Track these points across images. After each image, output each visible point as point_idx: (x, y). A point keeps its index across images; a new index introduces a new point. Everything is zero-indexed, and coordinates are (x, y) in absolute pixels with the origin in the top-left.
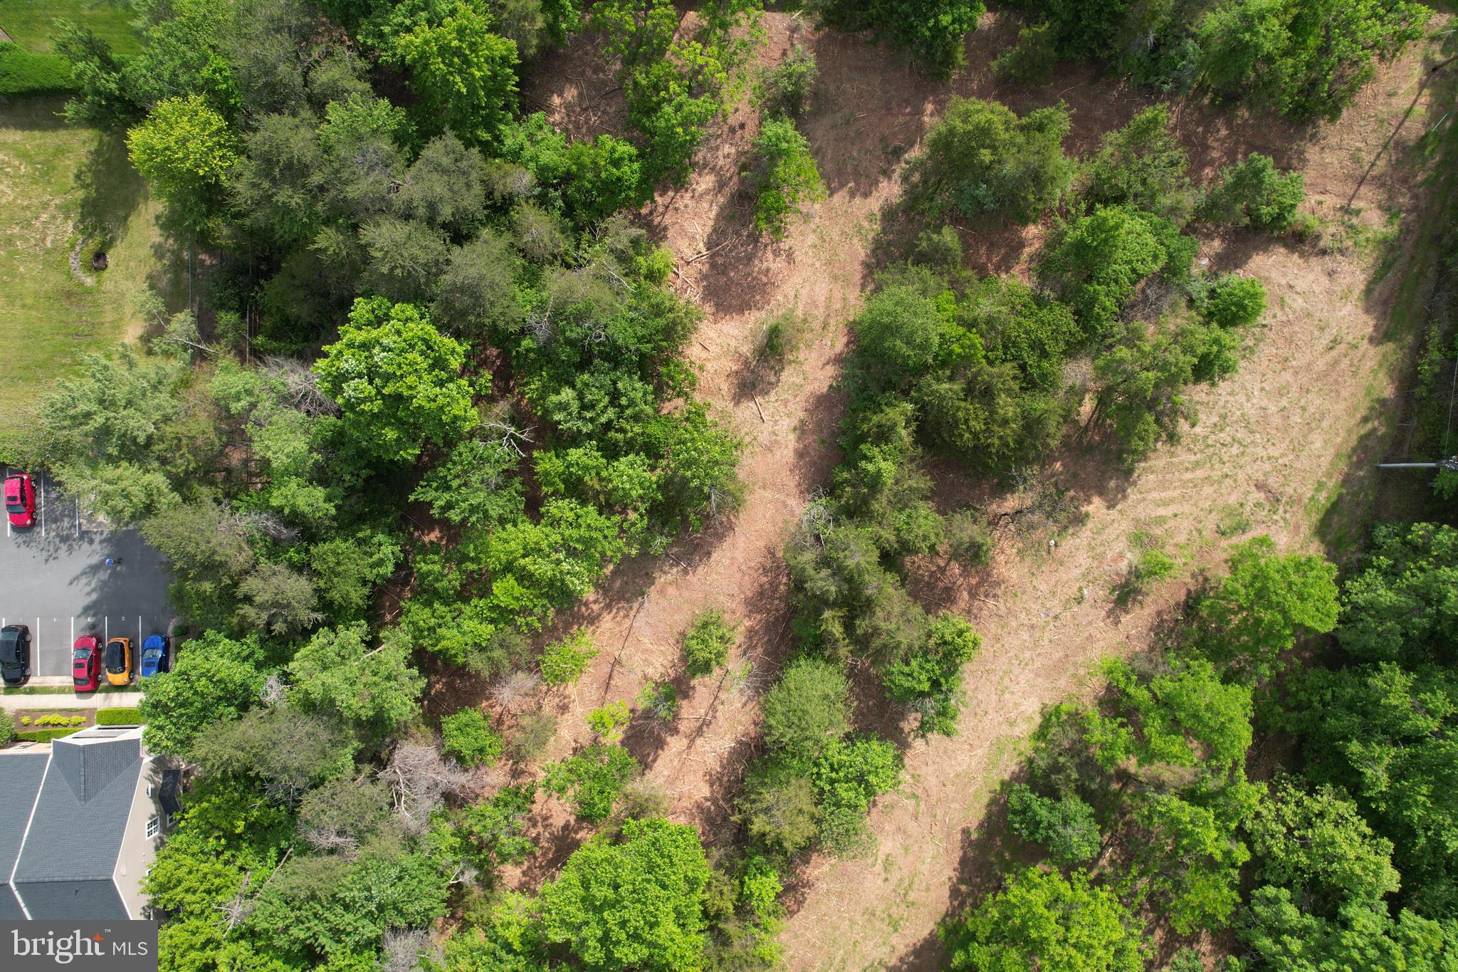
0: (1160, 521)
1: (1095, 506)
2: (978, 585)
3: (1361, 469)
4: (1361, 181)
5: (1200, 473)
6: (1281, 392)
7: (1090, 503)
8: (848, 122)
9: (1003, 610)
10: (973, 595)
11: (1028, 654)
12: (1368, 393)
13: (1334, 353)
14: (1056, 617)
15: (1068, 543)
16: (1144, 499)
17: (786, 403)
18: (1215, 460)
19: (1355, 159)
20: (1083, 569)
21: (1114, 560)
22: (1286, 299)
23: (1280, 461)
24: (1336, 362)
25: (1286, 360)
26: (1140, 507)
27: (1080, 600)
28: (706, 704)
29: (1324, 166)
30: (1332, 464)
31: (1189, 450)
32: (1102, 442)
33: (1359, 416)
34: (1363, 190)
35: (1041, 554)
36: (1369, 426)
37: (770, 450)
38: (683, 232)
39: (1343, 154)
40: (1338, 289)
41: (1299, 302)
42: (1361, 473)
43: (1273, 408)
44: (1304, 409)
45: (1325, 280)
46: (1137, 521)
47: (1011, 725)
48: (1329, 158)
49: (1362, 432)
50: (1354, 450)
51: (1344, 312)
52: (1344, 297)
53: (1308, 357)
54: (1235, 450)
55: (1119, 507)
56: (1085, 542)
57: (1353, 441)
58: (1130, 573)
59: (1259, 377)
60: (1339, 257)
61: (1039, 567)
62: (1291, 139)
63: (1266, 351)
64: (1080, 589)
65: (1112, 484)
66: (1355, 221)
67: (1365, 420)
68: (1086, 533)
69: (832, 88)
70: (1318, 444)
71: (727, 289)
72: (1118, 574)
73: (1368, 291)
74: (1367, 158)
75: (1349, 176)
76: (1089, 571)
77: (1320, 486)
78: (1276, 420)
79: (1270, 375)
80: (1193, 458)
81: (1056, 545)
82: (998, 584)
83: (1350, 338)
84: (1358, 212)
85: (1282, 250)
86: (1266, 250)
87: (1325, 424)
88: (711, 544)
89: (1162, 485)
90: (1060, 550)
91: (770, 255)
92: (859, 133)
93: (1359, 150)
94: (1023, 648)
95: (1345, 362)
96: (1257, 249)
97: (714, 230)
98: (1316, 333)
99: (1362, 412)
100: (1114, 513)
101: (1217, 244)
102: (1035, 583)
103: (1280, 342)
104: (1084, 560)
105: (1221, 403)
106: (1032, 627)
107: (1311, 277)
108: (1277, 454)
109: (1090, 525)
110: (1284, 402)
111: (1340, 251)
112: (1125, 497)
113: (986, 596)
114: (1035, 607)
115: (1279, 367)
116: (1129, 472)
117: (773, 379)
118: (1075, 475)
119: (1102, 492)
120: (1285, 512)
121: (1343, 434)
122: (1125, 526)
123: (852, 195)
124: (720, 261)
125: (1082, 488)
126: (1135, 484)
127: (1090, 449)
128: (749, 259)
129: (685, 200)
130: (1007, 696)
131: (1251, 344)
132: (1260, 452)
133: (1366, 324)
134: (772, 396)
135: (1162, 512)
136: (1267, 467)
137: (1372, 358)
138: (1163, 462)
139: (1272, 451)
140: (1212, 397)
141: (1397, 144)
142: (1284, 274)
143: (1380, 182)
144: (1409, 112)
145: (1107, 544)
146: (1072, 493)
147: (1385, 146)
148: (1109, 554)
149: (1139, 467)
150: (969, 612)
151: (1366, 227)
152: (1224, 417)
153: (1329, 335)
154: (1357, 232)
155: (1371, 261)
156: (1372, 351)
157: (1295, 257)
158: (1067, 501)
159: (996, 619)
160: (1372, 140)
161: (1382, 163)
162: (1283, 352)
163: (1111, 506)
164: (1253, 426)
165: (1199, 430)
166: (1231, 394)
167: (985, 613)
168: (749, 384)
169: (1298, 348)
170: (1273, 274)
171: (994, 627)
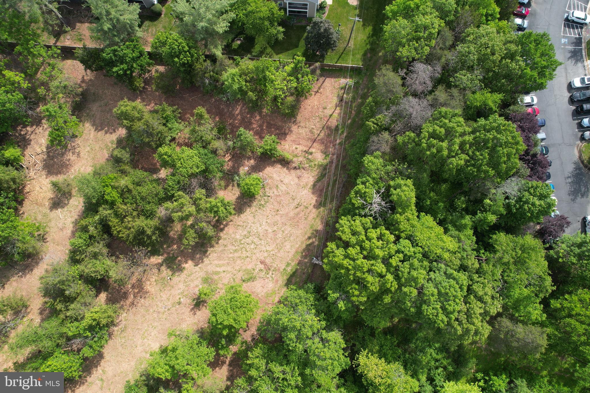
0: (217, 273)
1: (189, 265)
2: (138, 293)
3: (306, 259)
4: (314, 141)
5: (236, 255)
6: (275, 224)
7: (186, 263)
8: (106, 105)
9: (147, 305)
10: (135, 297)
11: (156, 324)
12: (311, 227)
13: (298, 209)
14: (169, 309)
15: (176, 279)
16: (211, 264)
17: (71, 212)
18: (244, 250)
19: (311, 132)
20: (181, 290)
21: (194, 288)
22: (279, 186)
23: (271, 253)
24: (298, 214)
25: (278, 211)
26: (209, 267)
27: (179, 303)
29: (299, 134)
30: (294, 255)
31: (233, 245)
33: (306, 237)
34: (315, 144)
35: (164, 284)
36: (311, 241)
37: (62, 230)
38: (37, 143)
39: (307, 130)
40: (302, 184)
41: (284, 188)
42: (306, 260)
43: (270, 230)
44: (283, 232)
45: (296, 180)
46: (207, 272)
47: (146, 353)
48: (301, 131)
49: (308, 243)
50: (304, 250)
51: (303, 193)
52: (304, 187)
53: (287, 210)
54: (252, 246)
55: (199, 266)
56: (183, 279)
57: (304, 246)
58: (200, 293)
59: (265, 217)
60: (303, 171)
61: (163, 288)
62: (285, 122)
63: (269, 206)
64: (180, 298)
65: (198, 256)
66: (310, 157)
67: (309, 238)
68: (183, 275)
69: (100, 91)
70: (288, 247)
71: (53, 166)
72: (195, 294)
73: (314, 185)
74: (316, 132)
75: (309, 139)
76: (184, 291)
77: (288, 264)
78: (270, 235)
79: (270, 216)
80: (234, 248)
81: (170, 279)
82: (147, 293)
83: (305, 204)
84: (311, 153)
85: (280, 166)
86: (272, 166)
87: (292, 238)
89: (219, 258)
90: (172, 281)
91: (71, 154)
92: (110, 109)
93: (313, 128)
94: (154, 321)
95: (302, 214)
96: (269, 165)
98: (291, 201)
99: (309, 234)
100: (197, 268)
101: (252, 162)
102: (161, 294)
103: (275, 203)
104: (181, 286)
105: (249, 227)
106: (159, 312)
107: (291, 178)
108: (270, 249)
109: (185, 272)
110: (275, 228)
111: (304, 169)
112: (202, 262)
113: (141, 297)
114: (160, 305)
115: (274, 213)
116: (206, 251)
117: (66, 202)
118: (182, 251)
120: (272, 274)
121: (299, 243)
122: (202, 274)
123: (106, 133)
124: (51, 154)
125: (184, 257)
126: (207, 257)
128: (63, 154)
129: (40, 130)
130: (146, 340)
131: (263, 203)
132: (263, 248)
133: (313, 199)
134: (65, 209)
135: (218, 269)
136: (266, 254)
137: (314, 212)
138: (221, 249)
139: (268, 248)
140: (245, 224)
141: (327, 128)
142: (279, 176)
143: (322, 142)
144: (331, 115)
145: (192, 281)
146: (179, 258)
147: (323, 128)
148: (192, 285)
149: (210, 250)
150: (133, 304)
151: (315, 160)
152: (249, 232)
153: (296, 202)
154: (311, 161)
155: (316, 173)
156: (314, 210)
157: (285, 169)
158: (177, 261)
159: (144, 308)
160: (318, 125)
161: (322, 135)
162: (276, 207)
163: (196, 265)
164: (261, 237)
165: (238, 237)
166: (253, 223)
167: (140, 304)
168: (57, 203)
169: (283, 206)
170: (275, 175)
171: (143, 311)
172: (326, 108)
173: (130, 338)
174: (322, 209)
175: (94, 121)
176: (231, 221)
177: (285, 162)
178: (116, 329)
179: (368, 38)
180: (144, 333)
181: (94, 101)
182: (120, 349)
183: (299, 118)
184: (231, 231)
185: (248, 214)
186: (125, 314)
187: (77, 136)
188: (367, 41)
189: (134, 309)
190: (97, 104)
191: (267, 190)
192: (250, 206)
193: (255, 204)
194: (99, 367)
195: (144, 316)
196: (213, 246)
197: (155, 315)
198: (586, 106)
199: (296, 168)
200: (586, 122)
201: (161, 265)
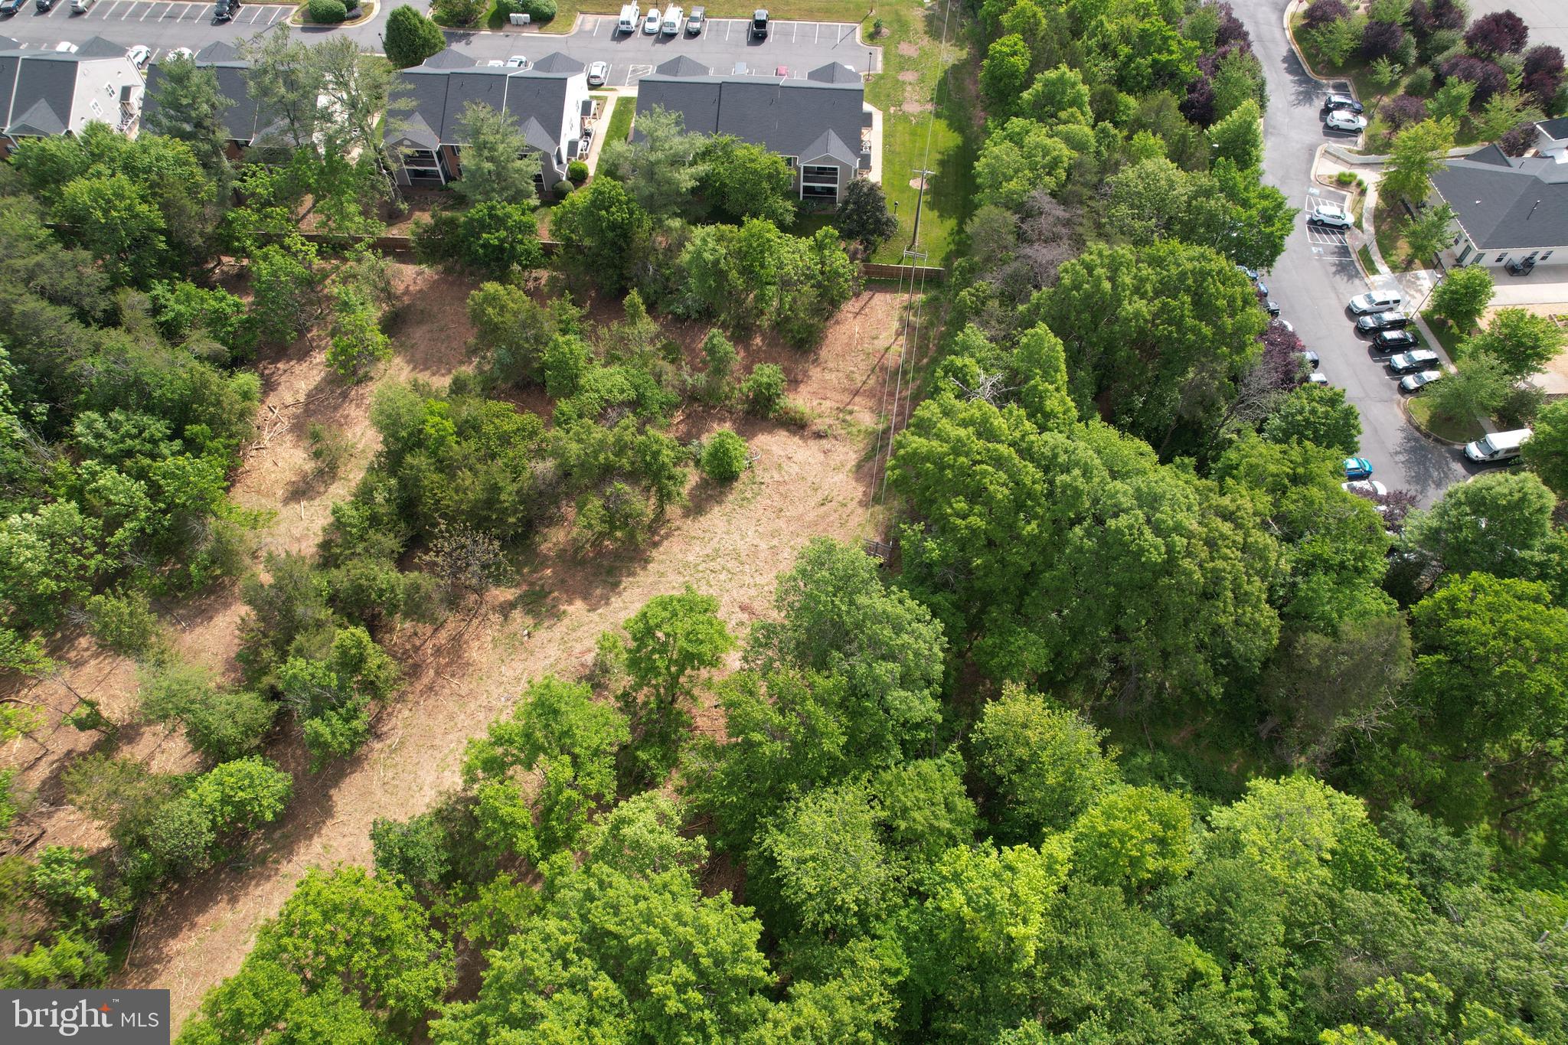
1: (576, 607)
2: (447, 665)
4: (856, 393)
6: (774, 534)
7: (571, 603)
8: (442, 331)
9: (464, 691)
10: (437, 673)
13: (824, 508)
14: (515, 702)
15: (542, 634)
16: (626, 608)
18: (703, 583)
19: (849, 378)
20: (552, 660)
21: (583, 653)
22: (784, 465)
23: (766, 589)
24: (825, 516)
25: (781, 510)
26: (621, 614)
28: (147, 751)
29: (826, 381)
31: (679, 573)
32: (595, 558)
34: (857, 399)
35: (514, 645)
37: (298, 540)
38: (291, 388)
39: (841, 375)
40: (832, 463)
41: (795, 469)
43: (763, 546)
44: (792, 548)
45: (822, 457)
46: (615, 625)
48: (828, 376)
51: (836, 479)
52: (837, 469)
53: (801, 509)
54: (723, 577)
55: (599, 611)
56: (558, 636)
58: (595, 665)
59: (754, 521)
60: (834, 441)
61: (510, 655)
62: (796, 362)
63: (761, 503)
65: (598, 592)
66: (848, 418)
68: (560, 629)
69: (435, 309)
72: (582, 665)
73: (859, 467)
74: (859, 379)
75: (844, 390)
76: (558, 661)
78: (764, 554)
79: (764, 520)
80: (681, 579)
81: (529, 634)
82: (468, 664)
83: (840, 498)
84: (851, 413)
85: (786, 433)
86: (770, 432)
88: (217, 611)
89: (646, 598)
90: (533, 640)
91: (353, 406)
92: (448, 337)
93: (853, 372)
94: (475, 728)
95: (834, 517)
96: (762, 431)
97: (316, 388)
98: (810, 492)
100: (594, 616)
101: (728, 425)
102: (503, 669)
103: (776, 497)
104: (553, 651)
105: (716, 540)
106: (490, 709)
107: (808, 453)
108: (763, 582)
109: (566, 621)
110: (775, 542)
111: (835, 438)
112: (607, 604)
113: (453, 676)
114: (496, 692)
115: (773, 515)
116: (616, 584)
117: (322, 489)
118: (563, 581)
119: (585, 598)
122: (602, 627)
123: (433, 373)
124: (312, 407)
125: (567, 592)
126: (620, 594)
127: (583, 563)
128: (336, 408)
129: (301, 367)
130: (446, 773)
131: (749, 496)
132: (748, 580)
133: (858, 491)
134: (317, 502)
136: (753, 592)
137: (860, 515)
138: (650, 580)
139: (759, 580)
140: (707, 535)
141: (881, 369)
142: (785, 449)
143: (871, 394)
144: (887, 349)
145: (579, 640)
146: (556, 594)
147: (873, 371)
148: (578, 648)
149: (626, 582)
150: (431, 689)
151: (859, 423)
152: (716, 550)
153: (819, 496)
154: (850, 425)
155: (862, 445)
156: (860, 510)
157: (796, 439)
158: (549, 601)
159: (455, 698)
160: (862, 366)
161: (872, 382)
162: (778, 502)
163: (592, 609)
164: (744, 558)
165: (691, 558)
166: (727, 533)
167: (447, 691)
168: (301, 491)
169: (792, 502)
170: (774, 448)
171: (452, 706)
172: (876, 338)
173: (409, 767)
174: (878, 508)
175: (413, 356)
176: (678, 529)
177: (796, 425)
178: (377, 746)
179: (951, 234)
180: (446, 756)
181: (420, 322)
182: (379, 793)
183: (824, 353)
184: (676, 549)
185: (715, 517)
186: (406, 713)
187: (372, 378)
188: (949, 239)
189: (431, 702)
190: (425, 328)
191: (758, 471)
192: (720, 502)
193: (731, 498)
194: (316, 839)
195: (451, 717)
196: (633, 574)
197: (481, 716)
198: (1389, 335)
199: (819, 436)
200: (1399, 360)
201: (512, 605)
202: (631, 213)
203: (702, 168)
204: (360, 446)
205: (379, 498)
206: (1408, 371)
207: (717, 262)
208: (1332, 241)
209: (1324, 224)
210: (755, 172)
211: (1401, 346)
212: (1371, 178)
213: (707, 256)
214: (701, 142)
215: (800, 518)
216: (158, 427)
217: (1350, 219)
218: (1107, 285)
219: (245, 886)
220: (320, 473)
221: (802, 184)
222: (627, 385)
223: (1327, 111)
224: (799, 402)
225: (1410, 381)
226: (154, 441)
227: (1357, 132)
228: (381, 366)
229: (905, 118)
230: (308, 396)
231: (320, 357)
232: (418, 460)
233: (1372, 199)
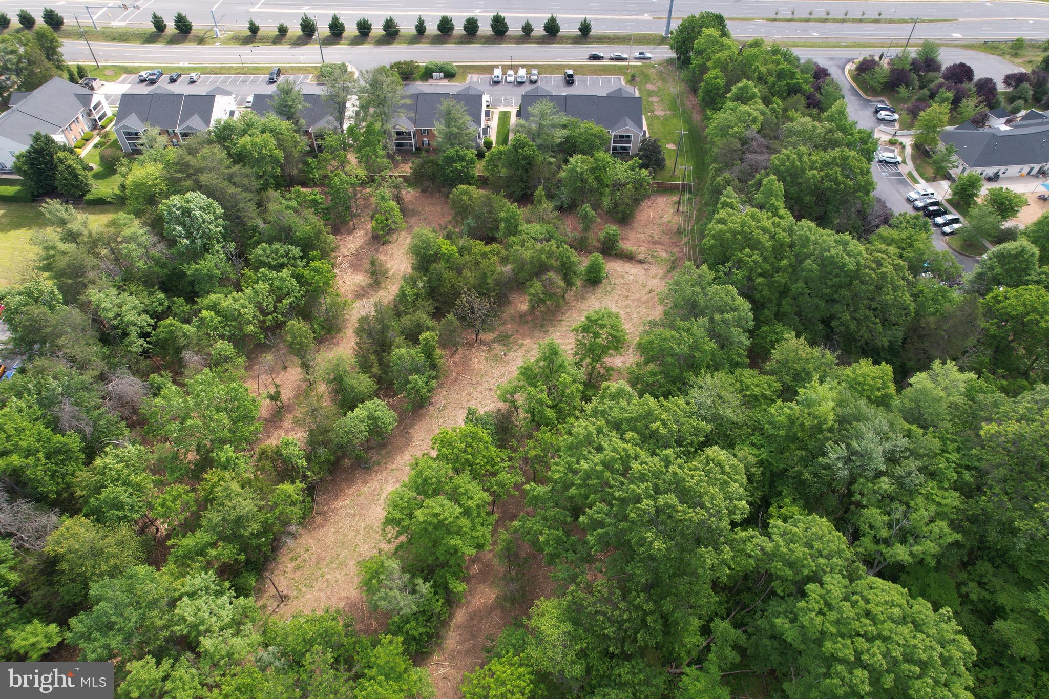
1: (527, 341)
2: (462, 370)
4: (656, 243)
6: (626, 307)
7: (525, 339)
9: (474, 381)
10: (458, 374)
11: (487, 402)
13: (650, 295)
15: (512, 355)
19: (651, 236)
22: (625, 276)
24: (652, 298)
25: (627, 296)
29: (638, 238)
34: (657, 246)
35: (497, 360)
38: (346, 247)
39: (646, 235)
40: (651, 275)
41: (631, 277)
45: (643, 271)
48: (639, 235)
51: (654, 281)
52: (653, 277)
53: (638, 296)
60: (649, 265)
61: (496, 364)
63: (616, 293)
65: (538, 334)
66: (654, 254)
68: (521, 351)
69: (420, 209)
73: (665, 276)
74: (657, 236)
75: (650, 242)
79: (620, 301)
81: (505, 355)
82: (474, 370)
84: (655, 252)
85: (623, 261)
86: (614, 261)
90: (507, 357)
93: (652, 233)
94: (485, 398)
96: (610, 261)
97: (360, 247)
98: (641, 288)
102: (493, 371)
103: (624, 290)
104: (520, 362)
106: (491, 390)
107: (636, 270)
109: (524, 348)
110: (628, 310)
111: (650, 263)
112: (544, 340)
113: (466, 375)
114: (492, 382)
115: (624, 298)
116: (546, 331)
117: (373, 293)
118: (517, 331)
119: (531, 338)
124: (360, 256)
125: (521, 335)
126: (549, 335)
129: (350, 238)
131: (609, 291)
134: (372, 300)
135: (564, 347)
138: (564, 329)
140: (590, 308)
141: (668, 231)
142: (624, 269)
143: (664, 243)
144: (669, 222)
146: (515, 336)
147: (663, 232)
149: (551, 329)
150: (456, 381)
151: (661, 256)
153: (647, 289)
154: (656, 257)
155: (664, 266)
157: (629, 264)
158: (512, 339)
159: (470, 385)
160: (657, 230)
161: (663, 238)
162: (626, 293)
167: (465, 382)
168: (361, 293)
169: (633, 293)
170: (618, 269)
171: (469, 389)
172: (663, 217)
173: (451, 418)
176: (574, 306)
177: (629, 257)
178: (432, 408)
181: (413, 215)
183: (635, 225)
184: (575, 315)
185: (593, 301)
186: (444, 393)
189: (457, 388)
191: (612, 279)
192: (594, 294)
193: (599, 291)
194: (405, 453)
195: (470, 394)
196: (555, 326)
197: (486, 393)
198: (931, 208)
199: (641, 262)
200: (940, 220)
201: (493, 341)
202: (534, 151)
203: (566, 132)
204: (391, 273)
205: (420, 284)
206: (945, 224)
207: (582, 174)
208: (892, 170)
209: (886, 162)
210: (593, 135)
211: (938, 213)
212: (908, 142)
213: (578, 169)
214: (564, 119)
215: (638, 299)
216: (296, 251)
217: (899, 159)
218: (798, 163)
219: (371, 475)
220: (370, 286)
221: (612, 145)
222: (544, 231)
223: (877, 112)
224: (627, 246)
225: (947, 229)
226: (295, 258)
227: (895, 121)
228: (395, 236)
229: (657, 117)
230: (356, 251)
231: (359, 233)
232: (439, 266)
233: (909, 150)
